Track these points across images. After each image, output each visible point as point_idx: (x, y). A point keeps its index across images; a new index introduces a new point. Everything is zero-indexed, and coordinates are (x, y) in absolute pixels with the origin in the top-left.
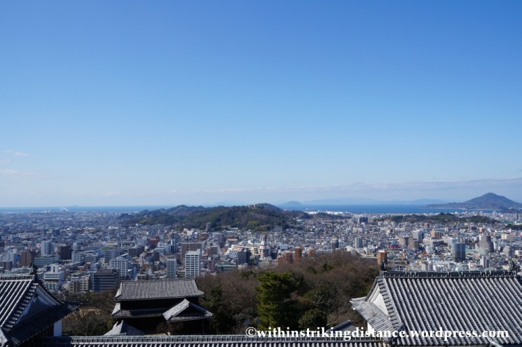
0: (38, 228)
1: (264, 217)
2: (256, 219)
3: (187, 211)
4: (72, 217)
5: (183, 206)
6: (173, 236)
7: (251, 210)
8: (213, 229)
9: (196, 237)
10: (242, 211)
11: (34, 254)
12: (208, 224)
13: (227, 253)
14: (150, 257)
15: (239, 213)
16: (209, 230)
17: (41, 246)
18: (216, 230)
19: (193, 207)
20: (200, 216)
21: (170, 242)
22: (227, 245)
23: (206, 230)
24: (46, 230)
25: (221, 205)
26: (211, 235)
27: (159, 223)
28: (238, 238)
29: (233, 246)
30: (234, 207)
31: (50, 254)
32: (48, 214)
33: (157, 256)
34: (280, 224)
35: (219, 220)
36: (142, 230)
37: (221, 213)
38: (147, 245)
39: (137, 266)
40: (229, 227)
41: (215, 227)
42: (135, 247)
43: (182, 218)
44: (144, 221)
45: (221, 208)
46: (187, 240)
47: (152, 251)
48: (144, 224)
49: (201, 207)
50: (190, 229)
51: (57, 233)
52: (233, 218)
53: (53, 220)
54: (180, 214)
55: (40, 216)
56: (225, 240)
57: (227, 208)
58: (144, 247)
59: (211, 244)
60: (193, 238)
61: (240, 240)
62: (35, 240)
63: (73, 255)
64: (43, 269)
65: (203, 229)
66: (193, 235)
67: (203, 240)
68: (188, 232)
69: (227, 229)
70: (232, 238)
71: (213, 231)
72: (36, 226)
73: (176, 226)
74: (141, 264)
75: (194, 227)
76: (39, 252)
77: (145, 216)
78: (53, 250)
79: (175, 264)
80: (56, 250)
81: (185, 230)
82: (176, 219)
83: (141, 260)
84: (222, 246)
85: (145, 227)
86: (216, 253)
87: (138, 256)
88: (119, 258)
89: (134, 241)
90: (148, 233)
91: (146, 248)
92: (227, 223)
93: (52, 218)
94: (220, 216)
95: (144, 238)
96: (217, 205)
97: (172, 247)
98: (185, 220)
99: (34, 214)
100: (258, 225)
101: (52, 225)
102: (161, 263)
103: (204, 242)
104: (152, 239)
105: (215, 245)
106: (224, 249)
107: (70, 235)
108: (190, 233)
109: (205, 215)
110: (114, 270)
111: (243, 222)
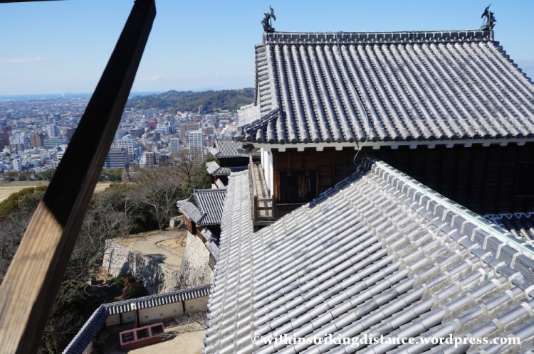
0: (39, 113)
3: (178, 96)
4: (69, 103)
5: (174, 91)
6: (169, 118)
7: (240, 94)
8: (205, 112)
9: (190, 119)
10: (231, 94)
11: (43, 137)
12: (200, 108)
13: (223, 132)
14: (152, 138)
15: (229, 96)
16: (201, 113)
17: (48, 129)
18: (208, 112)
19: (183, 92)
20: (192, 100)
21: (167, 124)
22: (221, 125)
23: (199, 112)
24: (47, 116)
26: (204, 117)
27: (153, 107)
28: (229, 119)
29: (227, 126)
30: (223, 91)
31: (56, 135)
32: (44, 101)
33: (158, 137)
35: (210, 103)
36: (138, 113)
37: (211, 97)
38: (147, 126)
39: (141, 145)
40: (219, 109)
41: (207, 110)
42: (136, 128)
43: (174, 102)
44: (138, 105)
45: (210, 92)
46: (182, 121)
47: (153, 132)
48: (139, 108)
49: (190, 92)
50: (183, 112)
51: (59, 117)
52: (223, 102)
53: (51, 106)
54: (171, 99)
55: (37, 102)
56: (218, 121)
57: (217, 92)
58: (143, 129)
59: (206, 125)
60: (187, 120)
61: (232, 121)
62: (39, 126)
64: (55, 149)
65: (196, 111)
66: (187, 117)
67: (198, 121)
68: (182, 114)
69: (218, 111)
70: (224, 119)
71: (205, 114)
72: (37, 112)
73: (169, 109)
74: (144, 143)
75: (187, 110)
76: (46, 135)
77: (139, 101)
78: (59, 133)
79: (178, 142)
80: (62, 132)
81: (179, 113)
82: (168, 103)
83: (144, 140)
84: (217, 126)
85: (141, 111)
86: (212, 133)
87: (140, 137)
88: (125, 138)
89: (133, 124)
90: (144, 116)
91: (146, 129)
92: (217, 105)
93: (51, 104)
94: (211, 99)
95: (143, 121)
96: (206, 90)
97: (170, 128)
98: (178, 104)
99: (31, 101)
101: (52, 111)
102: (162, 143)
103: (199, 123)
104: (150, 121)
105: (209, 126)
106: (218, 129)
107: (71, 119)
108: (184, 116)
109: (195, 99)
110: (123, 149)
111: (233, 104)
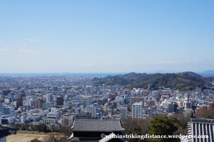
0: (45, 86)
1: (188, 81)
2: (182, 82)
3: (136, 76)
4: (65, 79)
5: (133, 73)
6: (126, 93)
7: (179, 76)
8: (153, 89)
9: (141, 93)
10: (173, 77)
11: (42, 101)
12: (149, 85)
13: (161, 105)
14: (111, 106)
15: (171, 78)
16: (150, 89)
17: (46, 97)
18: (155, 89)
19: (140, 74)
20: (144, 80)
21: (123, 97)
22: (161, 99)
23: (148, 89)
24: (49, 87)
25: (159, 72)
26: (151, 92)
27: (117, 84)
28: (169, 95)
29: (165, 100)
30: (167, 74)
31: (51, 102)
32: (51, 77)
33: (115, 105)
34: (199, 86)
35: (157, 83)
36: (107, 88)
37: (158, 78)
38: (110, 98)
39: (102, 111)
40: (163, 87)
41: (154, 87)
42: (102, 99)
43: (132, 81)
44: (108, 83)
45: (159, 74)
46: (135, 95)
47: (112, 102)
48: (108, 84)
49: (145, 74)
50: (137, 88)
51: (56, 89)
52: (166, 82)
53: (54, 81)
54: (131, 78)
55: (46, 78)
56: (160, 96)
57: (162, 74)
58: (107, 99)
59: (151, 99)
60: (139, 94)
61: (171, 96)
62: (43, 93)
63: (64, 103)
64: (47, 111)
65: (146, 88)
66: (139, 92)
67: (145, 96)
68: (136, 90)
69: (162, 89)
70: (165, 95)
71: (153, 90)
72: (44, 85)
73: (128, 86)
74: (105, 110)
75: (140, 87)
76: (45, 100)
77: (109, 80)
78: (53, 100)
79: (127, 111)
80: (55, 99)
81: (134, 89)
82: (128, 81)
83: (105, 108)
84: (158, 100)
85: (109, 86)
86: (154, 104)
87: (104, 105)
88: (91, 106)
89: (101, 95)
90: (110, 90)
91: (109, 100)
92: (162, 84)
93: (54, 79)
94: (158, 80)
95: (108, 93)
97: (125, 100)
98: (134, 82)
99: (43, 77)
100: (184, 87)
101: (53, 84)
102: (118, 110)
103: (146, 97)
104: (112, 94)
105: (153, 99)
106: (159, 102)
107: (63, 90)
108: (137, 91)
109: (147, 79)
110: (88, 113)
111: (173, 84)
